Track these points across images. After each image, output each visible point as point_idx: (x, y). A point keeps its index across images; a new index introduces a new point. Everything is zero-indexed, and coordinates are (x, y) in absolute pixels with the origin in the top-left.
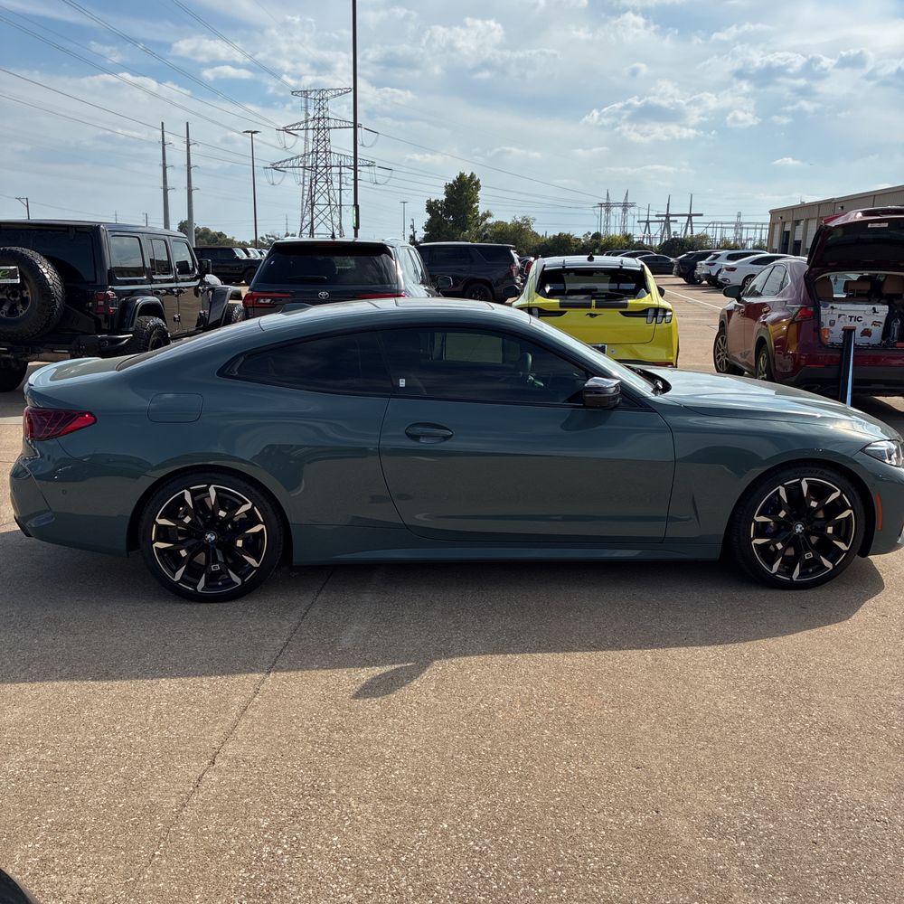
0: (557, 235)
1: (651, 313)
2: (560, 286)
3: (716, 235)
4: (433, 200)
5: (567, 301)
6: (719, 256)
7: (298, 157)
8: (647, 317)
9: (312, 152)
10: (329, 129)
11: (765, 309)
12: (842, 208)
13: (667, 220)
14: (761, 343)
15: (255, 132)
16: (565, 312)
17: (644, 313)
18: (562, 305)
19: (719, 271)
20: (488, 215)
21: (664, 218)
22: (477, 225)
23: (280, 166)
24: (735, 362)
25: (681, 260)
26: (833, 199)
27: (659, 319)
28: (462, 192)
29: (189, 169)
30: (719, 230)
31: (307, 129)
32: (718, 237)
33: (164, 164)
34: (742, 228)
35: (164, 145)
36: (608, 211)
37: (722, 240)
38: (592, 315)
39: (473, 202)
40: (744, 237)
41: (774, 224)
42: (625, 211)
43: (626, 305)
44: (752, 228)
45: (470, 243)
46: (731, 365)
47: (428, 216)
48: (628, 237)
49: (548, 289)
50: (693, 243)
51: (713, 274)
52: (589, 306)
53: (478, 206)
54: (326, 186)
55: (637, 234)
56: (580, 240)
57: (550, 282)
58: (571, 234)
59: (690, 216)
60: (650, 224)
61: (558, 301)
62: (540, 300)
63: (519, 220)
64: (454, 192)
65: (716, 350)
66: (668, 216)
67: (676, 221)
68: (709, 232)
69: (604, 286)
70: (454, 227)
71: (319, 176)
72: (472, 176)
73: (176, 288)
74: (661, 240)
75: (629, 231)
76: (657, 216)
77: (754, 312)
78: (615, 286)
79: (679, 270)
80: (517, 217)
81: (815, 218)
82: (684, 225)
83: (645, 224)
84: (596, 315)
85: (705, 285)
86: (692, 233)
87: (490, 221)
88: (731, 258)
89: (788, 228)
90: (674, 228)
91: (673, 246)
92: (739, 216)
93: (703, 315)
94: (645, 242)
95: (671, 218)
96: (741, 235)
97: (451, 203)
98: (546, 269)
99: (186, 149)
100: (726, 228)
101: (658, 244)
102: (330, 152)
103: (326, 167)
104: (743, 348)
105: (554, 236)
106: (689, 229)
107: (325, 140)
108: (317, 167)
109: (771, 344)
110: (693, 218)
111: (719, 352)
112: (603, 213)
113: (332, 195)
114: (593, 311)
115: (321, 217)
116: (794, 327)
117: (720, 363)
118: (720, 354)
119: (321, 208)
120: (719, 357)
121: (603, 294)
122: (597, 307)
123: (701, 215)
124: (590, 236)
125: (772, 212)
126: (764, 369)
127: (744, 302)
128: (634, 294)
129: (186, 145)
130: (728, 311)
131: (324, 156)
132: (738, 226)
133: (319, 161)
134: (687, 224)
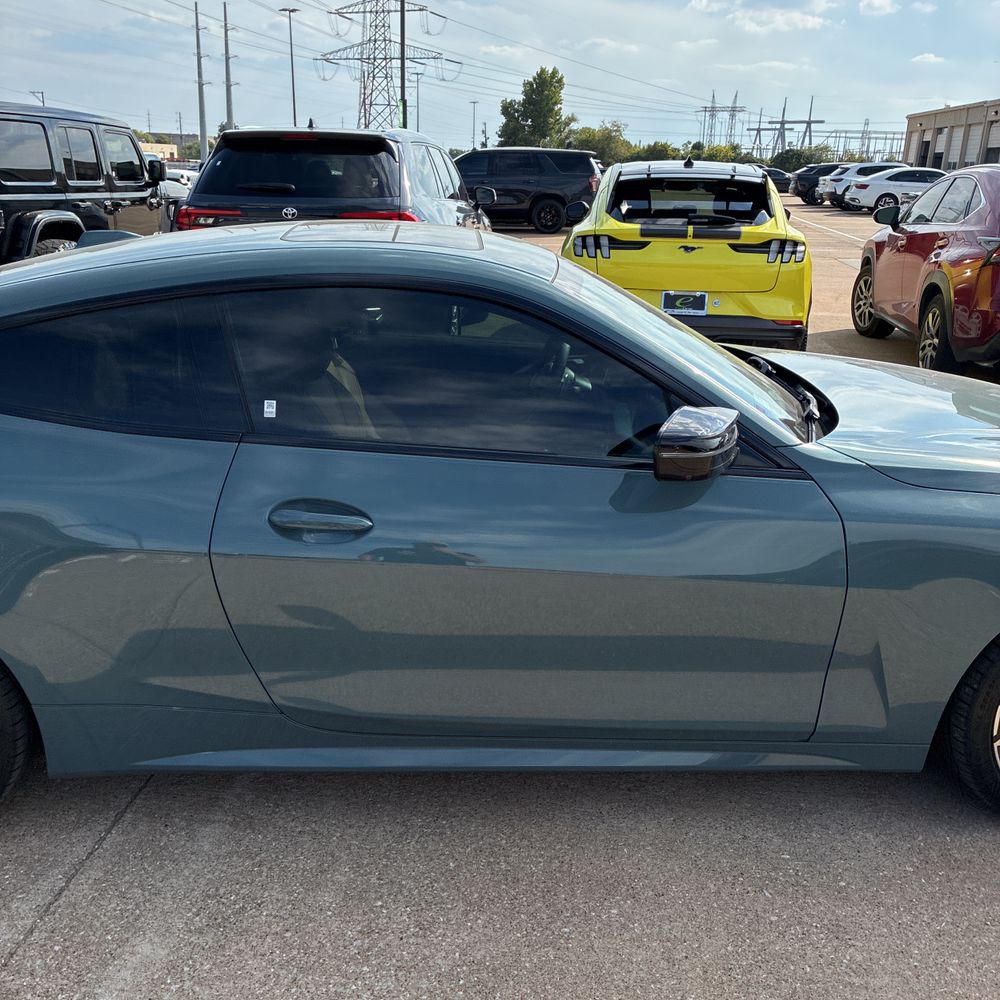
0: (653, 144)
1: (774, 247)
2: (642, 204)
3: (838, 146)
4: (508, 101)
5: (652, 227)
6: (848, 169)
7: (353, 46)
8: (768, 253)
9: (370, 40)
10: (389, 12)
11: (941, 243)
12: (996, 113)
13: (782, 127)
14: (932, 292)
15: (293, 11)
16: (650, 242)
17: (764, 247)
18: (644, 233)
19: (847, 189)
20: (572, 119)
21: (778, 126)
22: (559, 131)
23: (331, 57)
24: (883, 315)
25: (799, 175)
26: (985, 102)
27: (786, 256)
28: (542, 93)
29: (227, 59)
30: (842, 140)
31: (364, 12)
32: (841, 149)
33: (199, 53)
34: (869, 139)
35: (198, 29)
36: (713, 116)
37: (845, 152)
38: (687, 249)
39: (556, 103)
40: (871, 149)
41: (911, 132)
42: (733, 116)
43: (737, 235)
44: (882, 139)
45: (541, 149)
46: (875, 319)
47: (503, 120)
48: (735, 148)
49: (624, 208)
50: (812, 156)
51: (839, 192)
52: (684, 235)
53: (561, 109)
54: (385, 82)
55: (746, 145)
56: (679, 151)
57: (629, 198)
58: (669, 143)
59: (809, 123)
60: (762, 132)
61: (637, 226)
62: (612, 226)
63: (609, 126)
64: (533, 91)
65: (856, 297)
66: (783, 123)
67: (792, 129)
68: (831, 142)
69: (706, 205)
70: (532, 133)
71: (377, 70)
72: (555, 72)
73: (111, 199)
74: (773, 152)
75: (737, 141)
76: (770, 123)
77: (922, 245)
78: (722, 205)
79: (796, 188)
80: (606, 122)
81: (962, 126)
82: (801, 134)
83: (756, 132)
84: (693, 249)
85: (827, 206)
86: (810, 144)
87: (574, 126)
88: (863, 172)
89: (928, 137)
90: (790, 137)
91: (786, 160)
92: (867, 124)
93: (829, 245)
94: (754, 153)
95: (787, 126)
96: (868, 146)
97: (530, 104)
98: (622, 178)
99: (223, 36)
100: (850, 138)
101: (769, 156)
102: (390, 41)
103: (385, 59)
104: (899, 296)
105: (649, 146)
106: (807, 139)
107: (384, 26)
108: (375, 59)
109: (949, 294)
110: (813, 125)
111: (860, 299)
112: (707, 119)
113: (392, 93)
114: (690, 242)
115: (380, 119)
116: (988, 272)
117: (860, 315)
118: (861, 303)
119: (380, 109)
120: (860, 307)
121: (706, 217)
122: (695, 236)
123: (822, 122)
124: (690, 146)
125: (911, 118)
126: (933, 331)
127: (903, 231)
128: (749, 217)
129: (223, 30)
130: (877, 243)
131: (383, 46)
132: (865, 135)
133: (377, 52)
134: (805, 133)
